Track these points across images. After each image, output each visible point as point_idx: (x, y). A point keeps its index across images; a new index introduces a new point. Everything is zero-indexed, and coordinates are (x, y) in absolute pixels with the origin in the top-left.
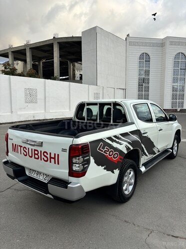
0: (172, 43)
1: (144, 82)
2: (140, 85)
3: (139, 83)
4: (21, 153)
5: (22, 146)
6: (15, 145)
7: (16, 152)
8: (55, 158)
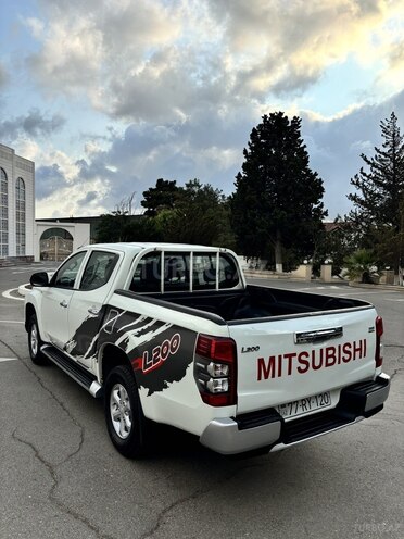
4: (290, 373)
5: (295, 355)
6: (272, 359)
7: (273, 376)
8: (360, 349)
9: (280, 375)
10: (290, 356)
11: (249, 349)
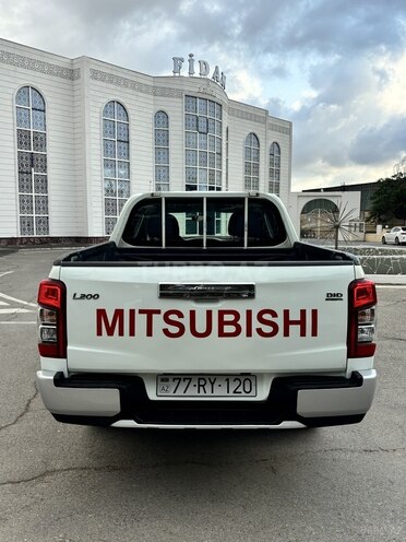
0: (95, 75)
1: (32, 166)
2: (23, 172)
3: (21, 165)
4: (149, 333)
5: (158, 312)
6: (119, 313)
7: (121, 334)
8: (302, 323)
9: (132, 333)
10: (150, 313)
11: (83, 296)
